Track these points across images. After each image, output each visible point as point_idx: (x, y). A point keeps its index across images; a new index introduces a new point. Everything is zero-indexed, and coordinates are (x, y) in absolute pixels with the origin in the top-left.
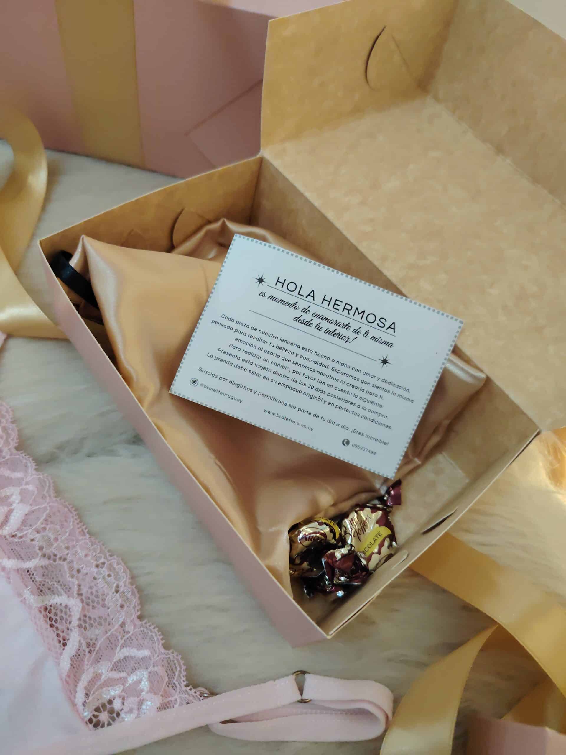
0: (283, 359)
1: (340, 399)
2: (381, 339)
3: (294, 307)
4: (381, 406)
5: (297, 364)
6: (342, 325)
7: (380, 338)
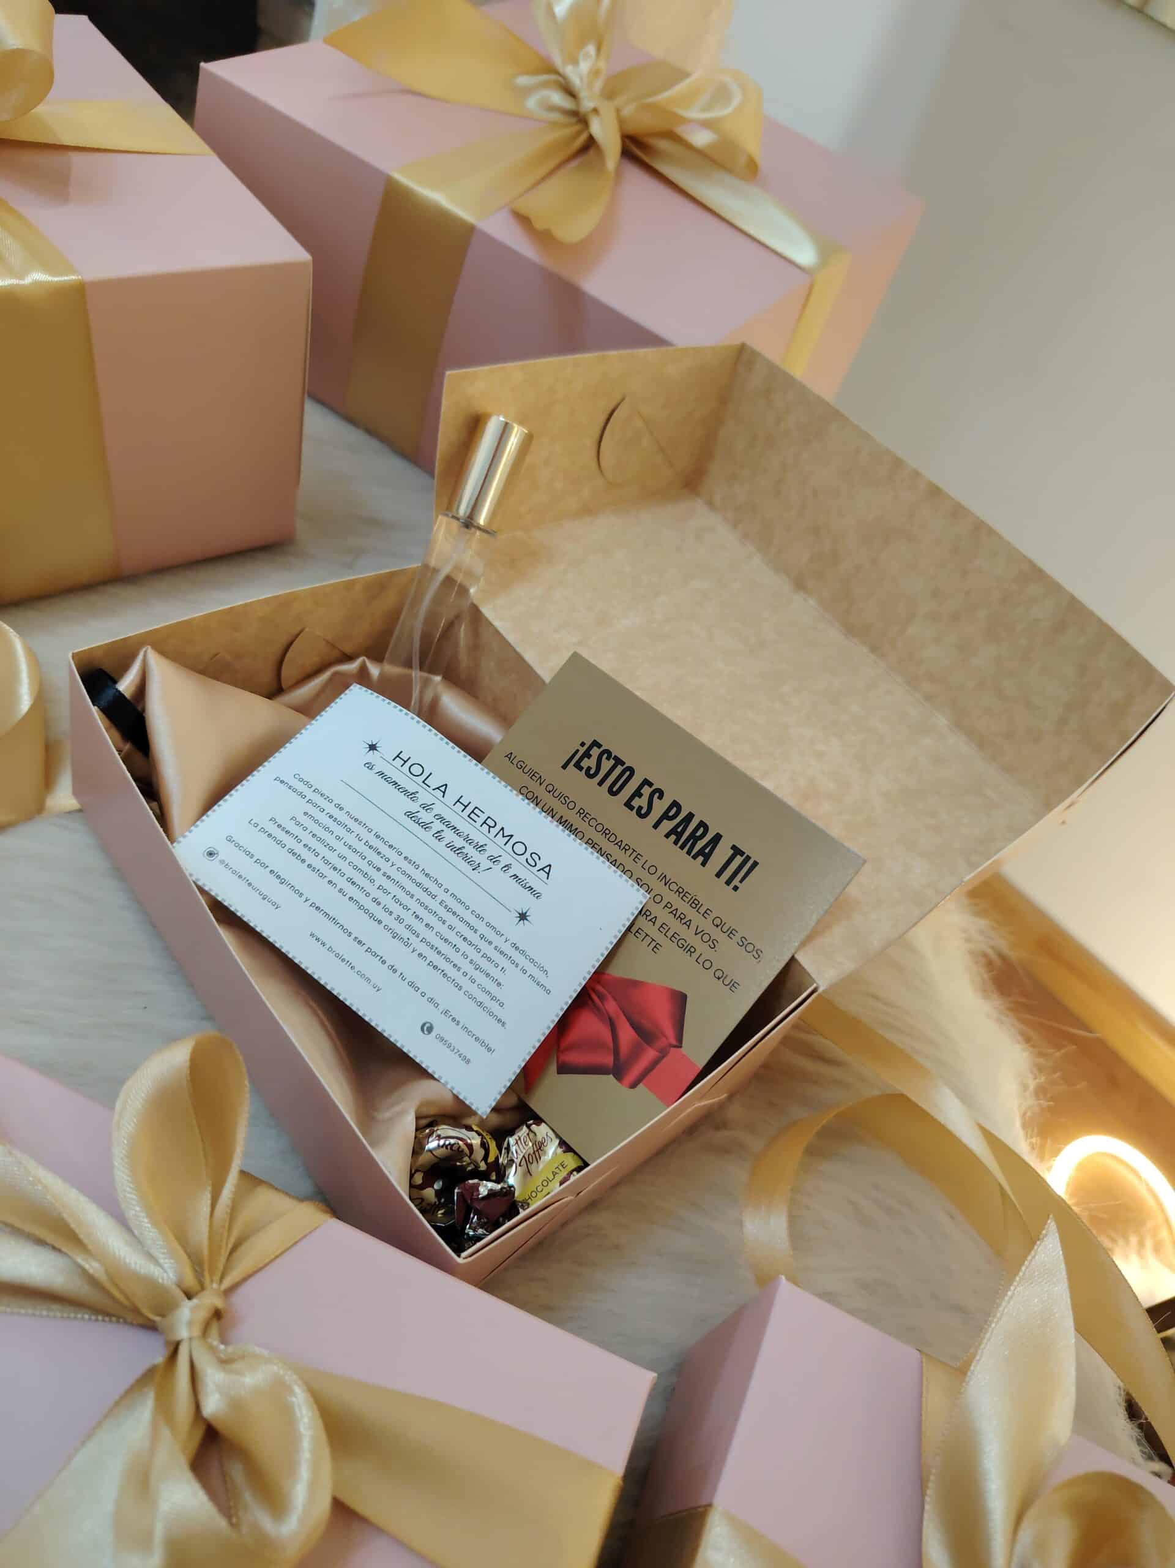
0: (370, 863)
1: (439, 953)
2: (525, 882)
3: (411, 796)
4: (499, 984)
5: (389, 877)
6: (474, 844)
7: (525, 879)
